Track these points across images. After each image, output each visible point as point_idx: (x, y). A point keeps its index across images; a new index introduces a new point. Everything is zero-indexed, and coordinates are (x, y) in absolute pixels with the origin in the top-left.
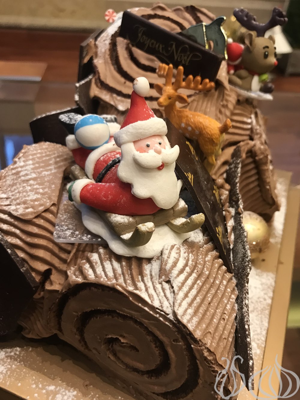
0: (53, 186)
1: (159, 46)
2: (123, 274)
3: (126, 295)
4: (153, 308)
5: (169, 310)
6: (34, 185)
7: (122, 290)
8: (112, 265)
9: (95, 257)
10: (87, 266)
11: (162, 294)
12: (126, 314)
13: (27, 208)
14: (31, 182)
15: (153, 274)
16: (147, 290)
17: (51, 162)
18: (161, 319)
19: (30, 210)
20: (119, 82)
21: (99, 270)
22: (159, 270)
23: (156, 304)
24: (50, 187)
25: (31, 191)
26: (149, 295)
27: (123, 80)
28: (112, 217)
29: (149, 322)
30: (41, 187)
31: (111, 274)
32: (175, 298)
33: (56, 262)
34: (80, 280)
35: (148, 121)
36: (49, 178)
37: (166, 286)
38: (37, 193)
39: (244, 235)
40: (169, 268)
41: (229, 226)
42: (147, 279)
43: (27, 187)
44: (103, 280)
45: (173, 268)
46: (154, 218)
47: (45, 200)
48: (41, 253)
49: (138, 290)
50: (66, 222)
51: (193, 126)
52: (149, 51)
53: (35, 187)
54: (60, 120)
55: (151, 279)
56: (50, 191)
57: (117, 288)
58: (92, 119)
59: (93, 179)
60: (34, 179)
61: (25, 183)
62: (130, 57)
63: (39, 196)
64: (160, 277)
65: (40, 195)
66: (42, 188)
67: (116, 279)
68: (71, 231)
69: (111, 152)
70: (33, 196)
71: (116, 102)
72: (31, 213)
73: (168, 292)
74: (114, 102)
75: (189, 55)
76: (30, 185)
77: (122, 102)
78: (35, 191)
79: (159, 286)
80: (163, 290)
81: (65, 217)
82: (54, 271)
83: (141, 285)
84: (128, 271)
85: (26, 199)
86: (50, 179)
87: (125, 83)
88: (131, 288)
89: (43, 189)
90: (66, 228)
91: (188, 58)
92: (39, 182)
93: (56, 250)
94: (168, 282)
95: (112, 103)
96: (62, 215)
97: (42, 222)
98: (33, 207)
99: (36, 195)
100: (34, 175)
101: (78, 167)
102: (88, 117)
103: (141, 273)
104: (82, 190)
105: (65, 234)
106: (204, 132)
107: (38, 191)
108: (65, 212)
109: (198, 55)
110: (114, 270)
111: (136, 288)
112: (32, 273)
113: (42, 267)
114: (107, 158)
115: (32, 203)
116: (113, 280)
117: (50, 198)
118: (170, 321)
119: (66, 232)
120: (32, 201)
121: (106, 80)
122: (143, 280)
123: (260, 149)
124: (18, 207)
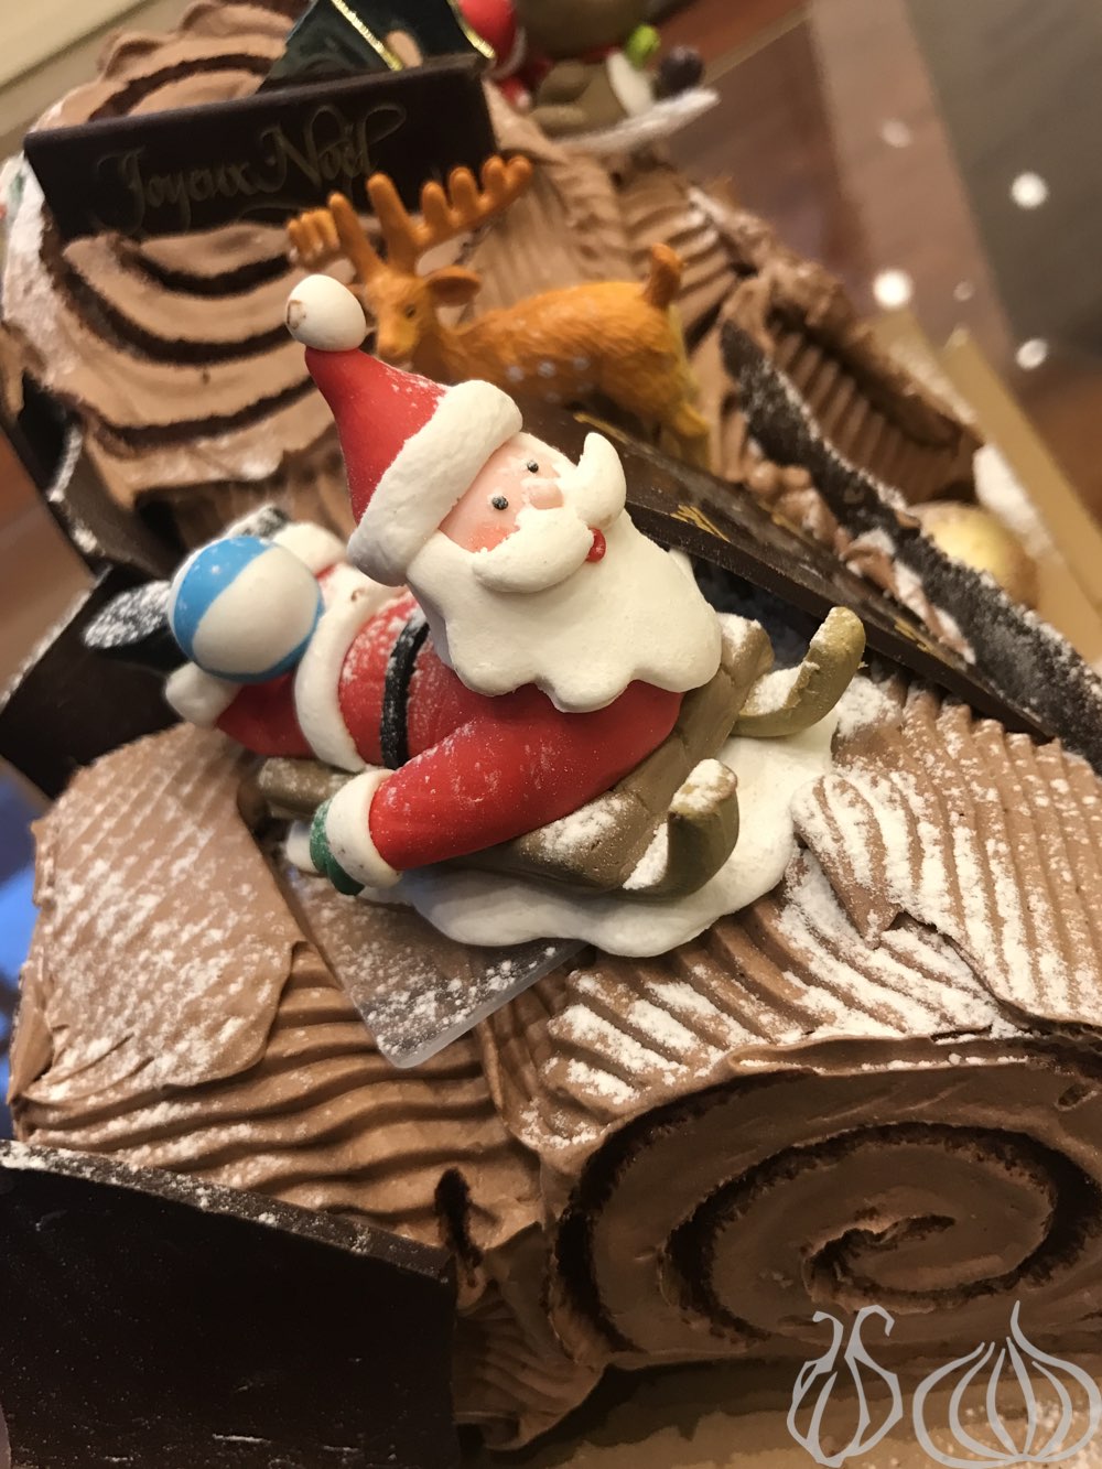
0: (245, 889)
1: (229, 177)
2: (724, 1006)
3: (797, 1070)
4: (919, 1047)
5: (980, 1014)
6: (175, 934)
7: (767, 1064)
8: (663, 1006)
9: (581, 1022)
10: (578, 1072)
11: (912, 976)
12: (835, 1135)
13: (216, 1028)
14: (159, 930)
15: (829, 932)
16: (850, 1002)
17: (170, 815)
18: (973, 1061)
19: (231, 1028)
20: (183, 392)
21: (631, 1054)
22: (835, 902)
23: (922, 1024)
24: (237, 902)
25: (180, 961)
26: (872, 1013)
27: (189, 375)
28: (548, 845)
29: (932, 1101)
30: (205, 922)
31: (682, 1039)
32: (968, 959)
33: (454, 1136)
34: (589, 1136)
35: (435, 417)
36: (208, 871)
37: (904, 939)
38: (208, 953)
39: (987, 588)
40: (868, 873)
41: (910, 596)
42: (821, 963)
43: (155, 958)
44: (674, 1078)
45: (884, 863)
46: (685, 742)
47: (255, 957)
48: (378, 1145)
49: (821, 1024)
50: (387, 977)
51: (552, 351)
52: (205, 217)
53: (185, 937)
54: (99, 651)
55: (835, 952)
56: (249, 912)
57: (750, 1071)
58: (215, 564)
59: (368, 767)
60: (161, 913)
61: (141, 949)
62: (157, 282)
63: (225, 959)
64: (858, 926)
65: (222, 952)
66: (211, 925)
67: (716, 1041)
68: (431, 995)
69: (362, 629)
70: (203, 976)
71: (227, 461)
72: (245, 1034)
73: (926, 955)
74: (219, 466)
75: (354, 137)
76: (165, 944)
77: (245, 445)
78: (194, 951)
79: (879, 960)
80: (905, 959)
81: (367, 963)
82: (468, 1173)
83: (815, 1000)
84: (733, 985)
85: (185, 1000)
86: (214, 872)
87: (206, 378)
88: (792, 1037)
89: (217, 924)
90: (405, 997)
91: (356, 147)
92: (185, 909)
93: (421, 1095)
94: (902, 919)
95: (214, 474)
96: (352, 962)
97: (304, 1037)
98: (233, 1011)
99: (212, 962)
100: (149, 902)
101: (282, 765)
102: (197, 567)
103: (785, 960)
104: (370, 830)
105: (417, 1019)
106: (604, 344)
107: (205, 943)
108: (357, 948)
109: (384, 111)
110: (684, 1018)
111: (810, 1022)
112: (395, 1232)
113: (419, 1189)
114: (366, 658)
115: (220, 999)
116: (707, 1053)
117: (266, 939)
118: (1010, 1045)
119: (417, 1011)
120: (212, 991)
121: (132, 413)
122: (811, 979)
123: (801, 284)
124: (182, 1046)
